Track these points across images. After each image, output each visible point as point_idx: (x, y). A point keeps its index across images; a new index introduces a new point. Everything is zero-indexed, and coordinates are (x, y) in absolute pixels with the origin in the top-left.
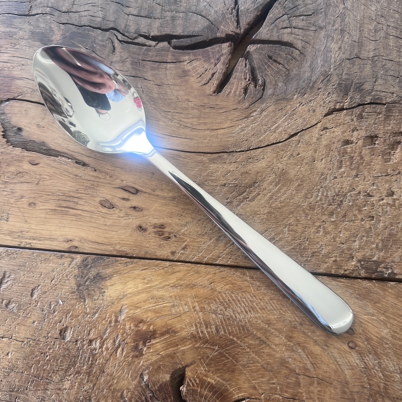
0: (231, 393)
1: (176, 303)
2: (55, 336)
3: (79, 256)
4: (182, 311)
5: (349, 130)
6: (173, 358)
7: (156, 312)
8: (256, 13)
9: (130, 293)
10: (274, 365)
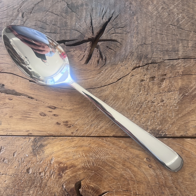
0: (101, 190)
1: (75, 154)
2: (25, 172)
3: (32, 137)
4: (78, 157)
5: (143, 75)
6: (75, 177)
7: (67, 158)
8: (100, 28)
9: (55, 151)
10: (118, 177)
